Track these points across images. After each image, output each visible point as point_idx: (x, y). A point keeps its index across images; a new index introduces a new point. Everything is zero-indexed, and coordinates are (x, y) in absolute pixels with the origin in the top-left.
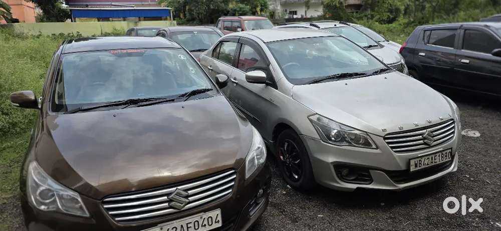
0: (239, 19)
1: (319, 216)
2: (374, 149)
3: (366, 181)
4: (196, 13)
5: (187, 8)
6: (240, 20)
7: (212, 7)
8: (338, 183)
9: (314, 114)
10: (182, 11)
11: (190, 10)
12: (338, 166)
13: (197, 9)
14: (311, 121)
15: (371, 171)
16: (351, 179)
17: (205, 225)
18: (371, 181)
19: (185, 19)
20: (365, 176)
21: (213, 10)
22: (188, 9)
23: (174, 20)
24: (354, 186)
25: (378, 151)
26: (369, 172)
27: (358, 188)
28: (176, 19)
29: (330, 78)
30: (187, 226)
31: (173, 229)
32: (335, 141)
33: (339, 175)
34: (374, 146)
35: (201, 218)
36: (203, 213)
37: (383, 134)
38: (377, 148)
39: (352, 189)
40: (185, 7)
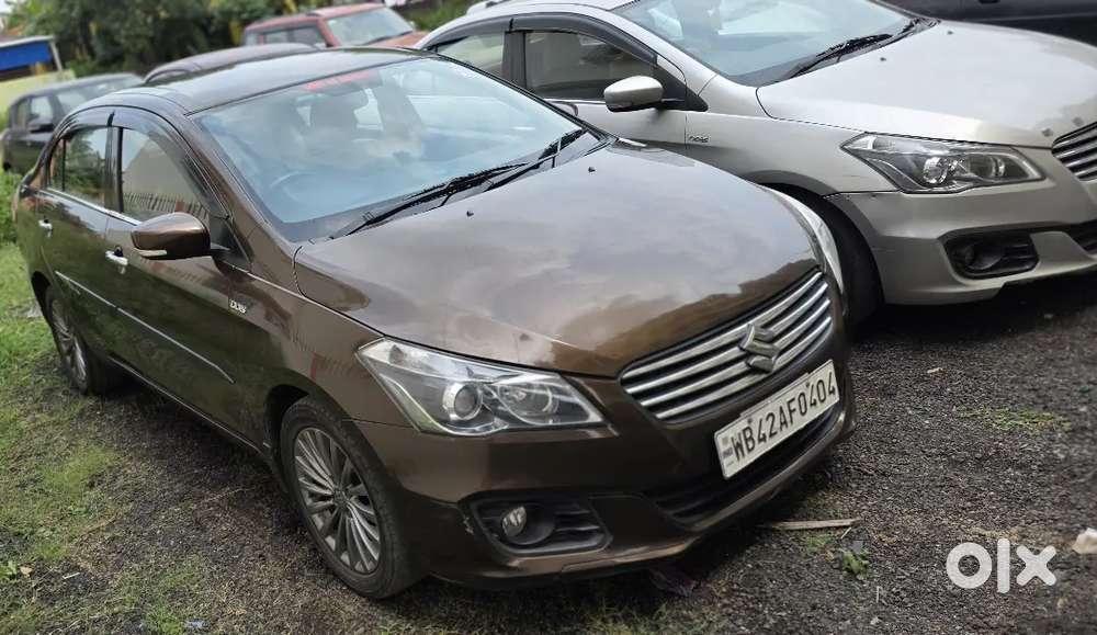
0: (312, 18)
1: (929, 371)
2: (1037, 180)
3: (1021, 263)
4: (127, 37)
5: (93, 27)
6: (317, 21)
7: (163, 14)
8: (960, 284)
9: (860, 136)
10: (80, 40)
11: (106, 34)
12: (954, 243)
13: (127, 25)
14: (856, 154)
15: (1034, 237)
16: (989, 265)
17: (815, 403)
18: (1034, 260)
19: (96, 61)
20: (1022, 250)
21: (169, 22)
22: (98, 31)
23: (64, 67)
24: (997, 283)
25: (1047, 183)
26: (1029, 241)
27: (1007, 286)
28: (67, 64)
29: (827, 58)
30: (789, 407)
31: (767, 419)
32: (938, 185)
33: (960, 265)
34: (1033, 173)
35: (808, 385)
36: (806, 375)
37: (1049, 142)
38: (1044, 176)
39: (994, 290)
40: (84, 26)
